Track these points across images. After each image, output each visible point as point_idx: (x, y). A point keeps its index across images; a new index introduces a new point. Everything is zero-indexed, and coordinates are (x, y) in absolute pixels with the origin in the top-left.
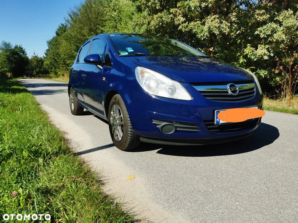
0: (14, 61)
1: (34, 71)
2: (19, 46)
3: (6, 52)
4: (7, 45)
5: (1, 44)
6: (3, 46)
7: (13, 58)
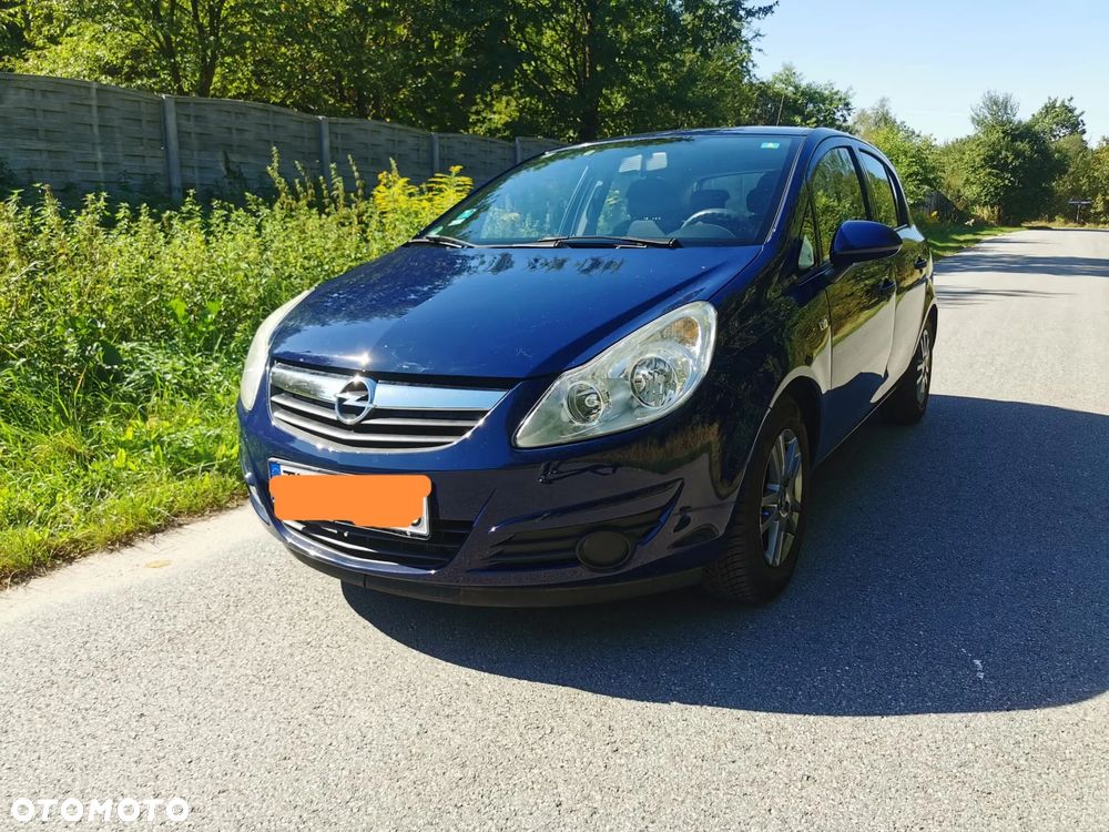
0: (1012, 163)
1: (1100, 197)
2: (1063, 102)
3: (989, 129)
4: (999, 106)
5: (982, 105)
6: (985, 111)
7: (1009, 154)
